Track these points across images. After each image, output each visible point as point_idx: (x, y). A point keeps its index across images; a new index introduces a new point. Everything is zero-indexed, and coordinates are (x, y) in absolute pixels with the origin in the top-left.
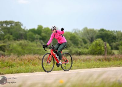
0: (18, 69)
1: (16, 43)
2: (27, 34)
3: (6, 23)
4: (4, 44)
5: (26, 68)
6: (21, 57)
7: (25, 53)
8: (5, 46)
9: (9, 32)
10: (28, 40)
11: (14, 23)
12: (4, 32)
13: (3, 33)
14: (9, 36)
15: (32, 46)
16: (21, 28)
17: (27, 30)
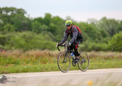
0: (25, 67)
1: (18, 34)
2: (33, 24)
3: (6, 10)
4: (4, 36)
5: (35, 66)
6: (27, 53)
7: (29, 47)
8: (4, 38)
9: (9, 21)
10: (33, 32)
11: (16, 10)
12: (4, 21)
13: (2, 22)
14: (10, 27)
15: (39, 39)
16: (25, 17)
17: (32, 18)
